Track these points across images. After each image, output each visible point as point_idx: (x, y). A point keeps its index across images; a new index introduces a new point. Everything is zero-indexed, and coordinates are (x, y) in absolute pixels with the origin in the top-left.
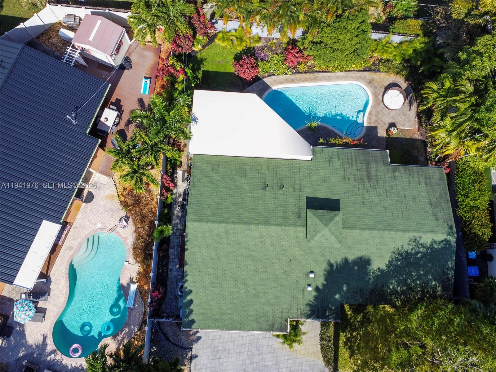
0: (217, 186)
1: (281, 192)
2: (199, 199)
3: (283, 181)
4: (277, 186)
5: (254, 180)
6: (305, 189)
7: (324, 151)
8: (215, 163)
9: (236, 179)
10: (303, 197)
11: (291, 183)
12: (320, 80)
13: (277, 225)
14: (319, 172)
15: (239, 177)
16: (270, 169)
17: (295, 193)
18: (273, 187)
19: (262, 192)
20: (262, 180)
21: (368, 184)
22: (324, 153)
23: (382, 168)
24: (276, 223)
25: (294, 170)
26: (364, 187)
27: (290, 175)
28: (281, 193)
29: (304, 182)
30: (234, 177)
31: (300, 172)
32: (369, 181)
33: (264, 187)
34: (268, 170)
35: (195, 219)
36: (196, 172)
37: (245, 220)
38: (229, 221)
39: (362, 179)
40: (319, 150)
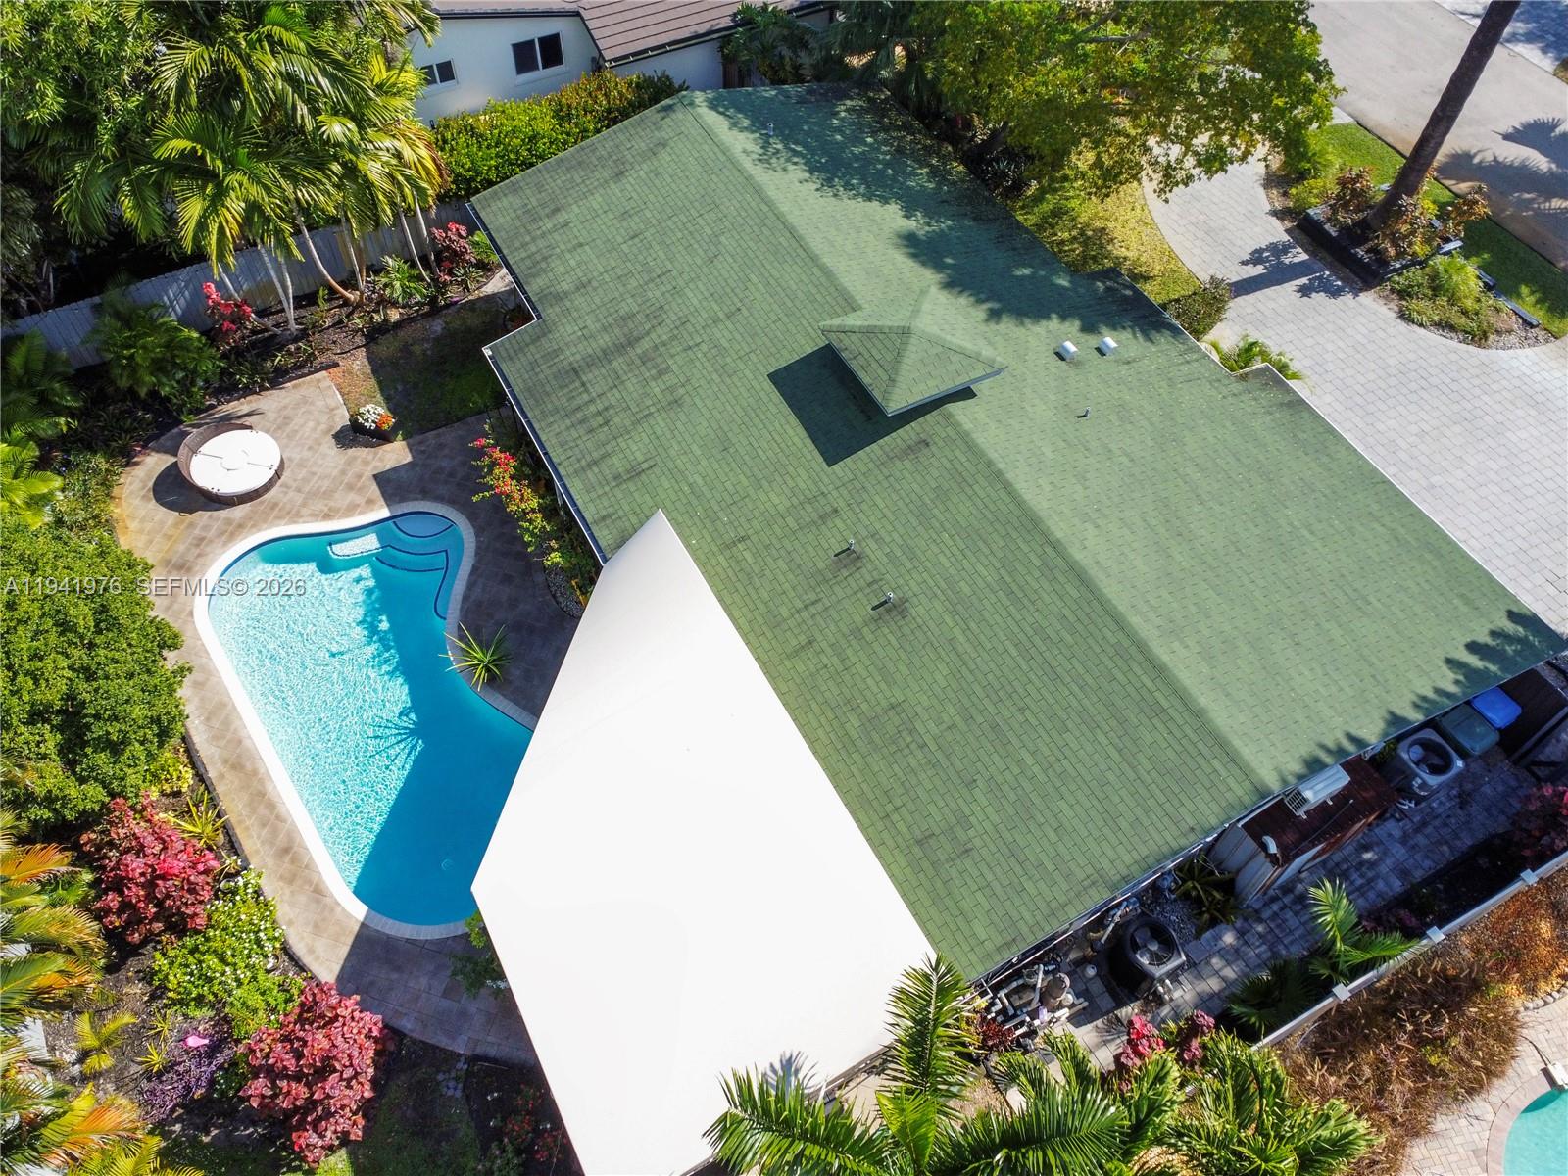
0: (1025, 784)
1: (871, 549)
2: (1138, 811)
3: (821, 565)
4: (857, 575)
5: (890, 666)
6: (802, 486)
7: (604, 513)
8: (926, 864)
9: (935, 731)
10: (841, 474)
11: (810, 537)
12: (240, 742)
13: (1008, 487)
14: (700, 482)
15: (918, 725)
16: (803, 639)
17: (842, 504)
18: (869, 585)
19: (918, 610)
20: (870, 637)
21: (653, 336)
22: (611, 510)
23: (566, 330)
24: (1003, 494)
25: (750, 560)
26: (674, 338)
27: (780, 562)
28: (874, 546)
29: (777, 501)
30: (933, 747)
31: (742, 539)
32: (638, 339)
33: (895, 613)
34: (810, 642)
35: (1231, 766)
36: (1027, 916)
37: (1075, 593)
38: (1126, 643)
39: (644, 359)
40: (605, 532)
